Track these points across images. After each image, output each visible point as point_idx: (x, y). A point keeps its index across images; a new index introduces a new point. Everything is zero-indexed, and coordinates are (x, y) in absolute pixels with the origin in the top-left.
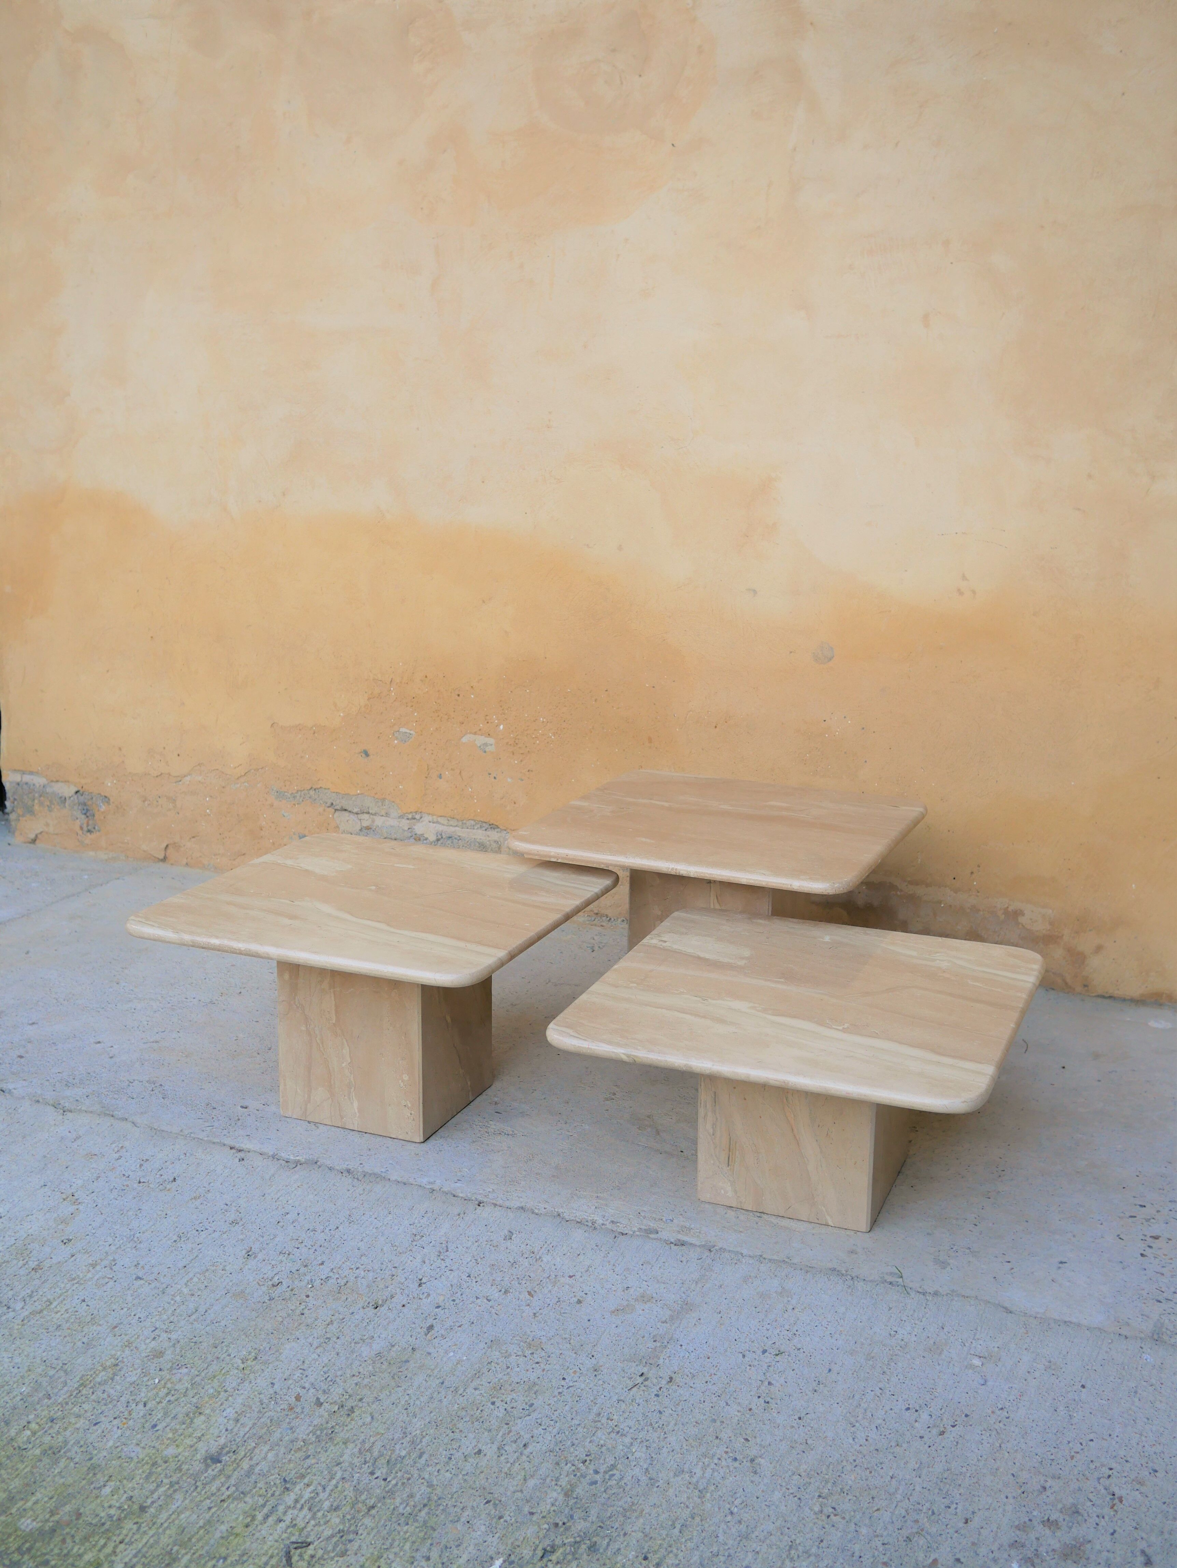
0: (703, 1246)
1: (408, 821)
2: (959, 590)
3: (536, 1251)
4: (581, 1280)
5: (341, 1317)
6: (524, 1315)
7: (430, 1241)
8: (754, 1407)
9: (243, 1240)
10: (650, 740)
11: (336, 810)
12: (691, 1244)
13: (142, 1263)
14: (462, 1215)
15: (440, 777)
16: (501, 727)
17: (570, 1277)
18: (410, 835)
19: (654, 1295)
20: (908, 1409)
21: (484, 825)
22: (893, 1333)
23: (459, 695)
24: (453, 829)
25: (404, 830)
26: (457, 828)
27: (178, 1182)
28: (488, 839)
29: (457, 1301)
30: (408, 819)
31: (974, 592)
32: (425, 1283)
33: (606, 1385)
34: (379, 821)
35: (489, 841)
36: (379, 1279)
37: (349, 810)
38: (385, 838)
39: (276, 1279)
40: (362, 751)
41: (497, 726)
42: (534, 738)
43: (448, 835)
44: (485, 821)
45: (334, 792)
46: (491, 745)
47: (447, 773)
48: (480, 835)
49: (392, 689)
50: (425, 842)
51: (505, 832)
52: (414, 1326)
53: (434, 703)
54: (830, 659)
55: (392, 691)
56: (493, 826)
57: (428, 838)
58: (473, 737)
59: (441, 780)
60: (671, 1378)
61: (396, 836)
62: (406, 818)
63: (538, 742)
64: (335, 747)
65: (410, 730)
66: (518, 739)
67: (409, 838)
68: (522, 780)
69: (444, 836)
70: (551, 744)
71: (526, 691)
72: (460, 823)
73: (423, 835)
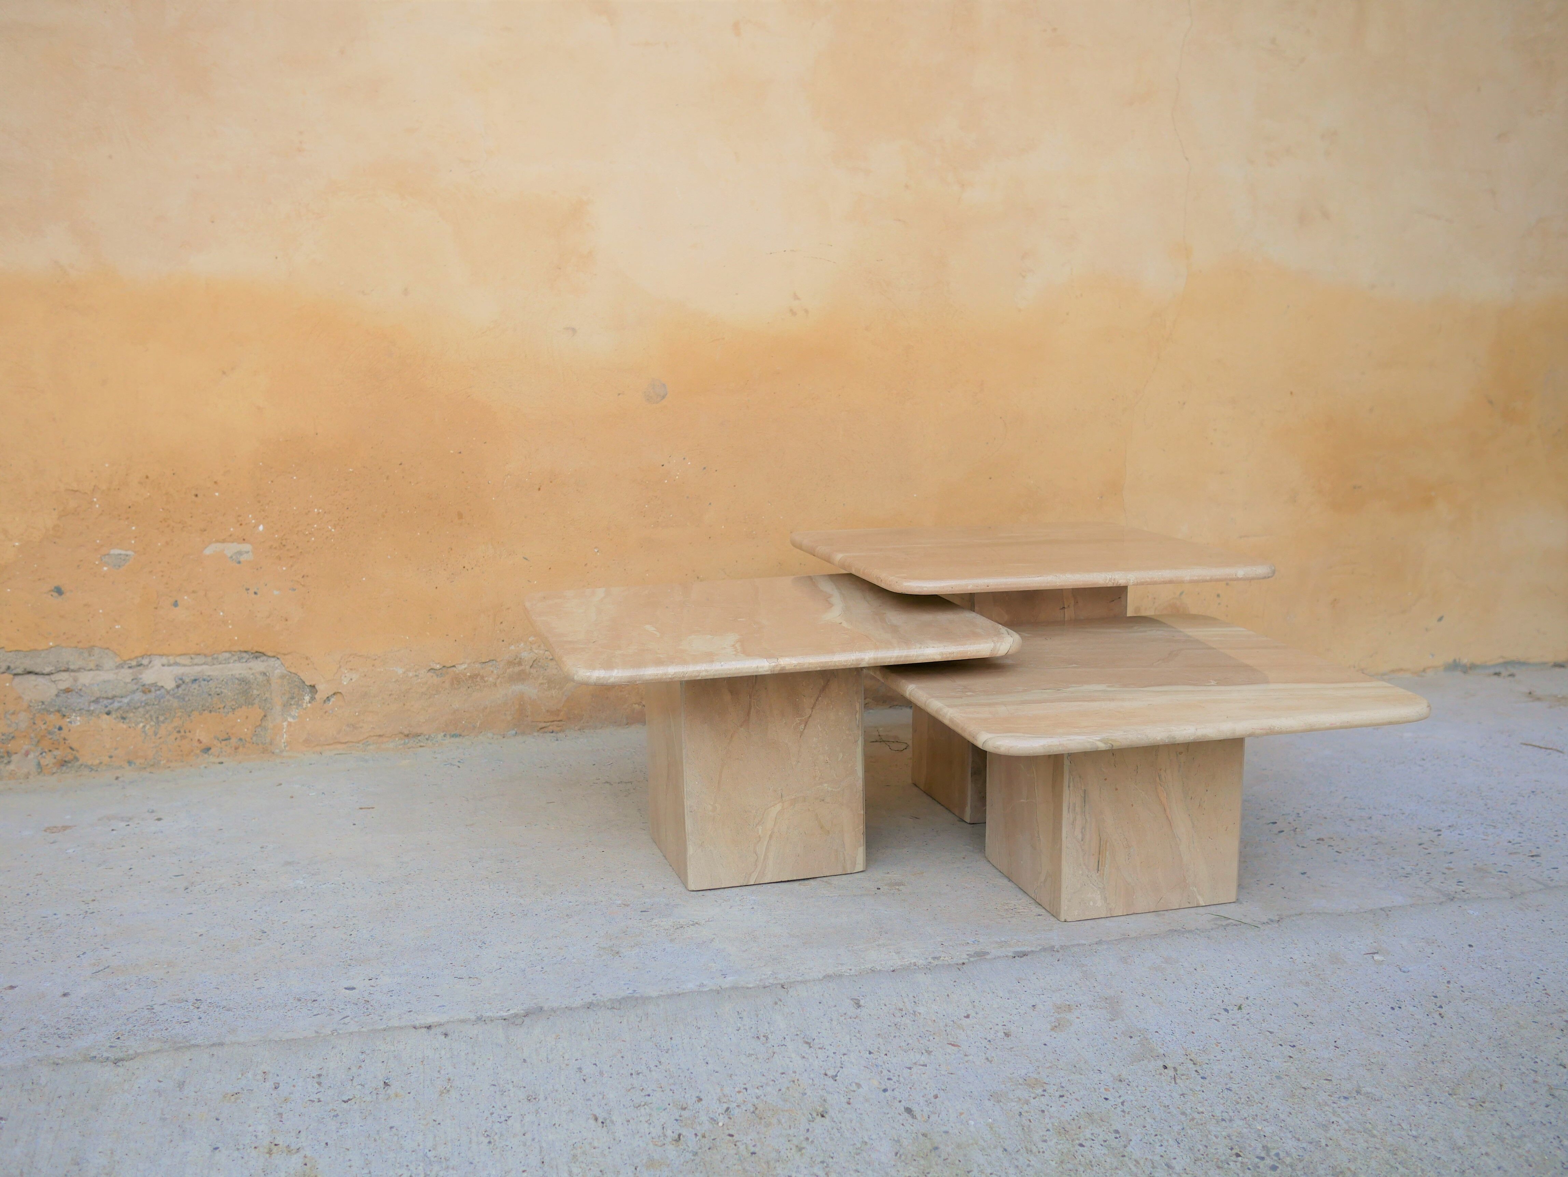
0: (1044, 950)
1: (131, 671)
2: (791, 310)
3: (901, 1007)
4: (980, 1016)
5: (801, 1138)
6: (978, 1064)
7: (781, 1037)
8: (1290, 1055)
9: (572, 1111)
10: (460, 516)
11: (15, 675)
12: (1032, 951)
14: (779, 1003)
15: (176, 604)
17: (967, 1017)
18: (135, 687)
19: (1068, 1003)
20: (1392, 1009)
21: (244, 655)
22: (1290, 960)
23: (196, 496)
24: (197, 669)
25: (126, 683)
26: (205, 667)
27: (395, 1084)
28: (251, 672)
29: (895, 1079)
30: (130, 667)
31: (806, 311)
32: (836, 1076)
33: (1150, 1089)
34: (85, 678)
35: (253, 674)
36: (784, 1090)
37: (37, 670)
38: (97, 699)
39: (669, 1133)
40: (53, 588)
41: (254, 527)
42: (307, 535)
43: (193, 678)
44: (246, 650)
45: (11, 652)
46: (247, 552)
47: (186, 597)
48: (238, 669)
49: (95, 500)
50: (158, 692)
51: (273, 659)
52: (889, 1116)
53: (161, 510)
54: (664, 397)
55: (96, 503)
56: (257, 654)
57: (162, 687)
58: (220, 546)
59: (177, 608)
60: (1191, 1060)
61: (114, 693)
62: (126, 666)
63: (313, 539)
64: (9, 590)
65: (126, 550)
66: (286, 539)
67: (134, 692)
68: (294, 590)
69: (187, 680)
70: (332, 539)
71: (292, 478)
72: (209, 659)
73: (155, 685)
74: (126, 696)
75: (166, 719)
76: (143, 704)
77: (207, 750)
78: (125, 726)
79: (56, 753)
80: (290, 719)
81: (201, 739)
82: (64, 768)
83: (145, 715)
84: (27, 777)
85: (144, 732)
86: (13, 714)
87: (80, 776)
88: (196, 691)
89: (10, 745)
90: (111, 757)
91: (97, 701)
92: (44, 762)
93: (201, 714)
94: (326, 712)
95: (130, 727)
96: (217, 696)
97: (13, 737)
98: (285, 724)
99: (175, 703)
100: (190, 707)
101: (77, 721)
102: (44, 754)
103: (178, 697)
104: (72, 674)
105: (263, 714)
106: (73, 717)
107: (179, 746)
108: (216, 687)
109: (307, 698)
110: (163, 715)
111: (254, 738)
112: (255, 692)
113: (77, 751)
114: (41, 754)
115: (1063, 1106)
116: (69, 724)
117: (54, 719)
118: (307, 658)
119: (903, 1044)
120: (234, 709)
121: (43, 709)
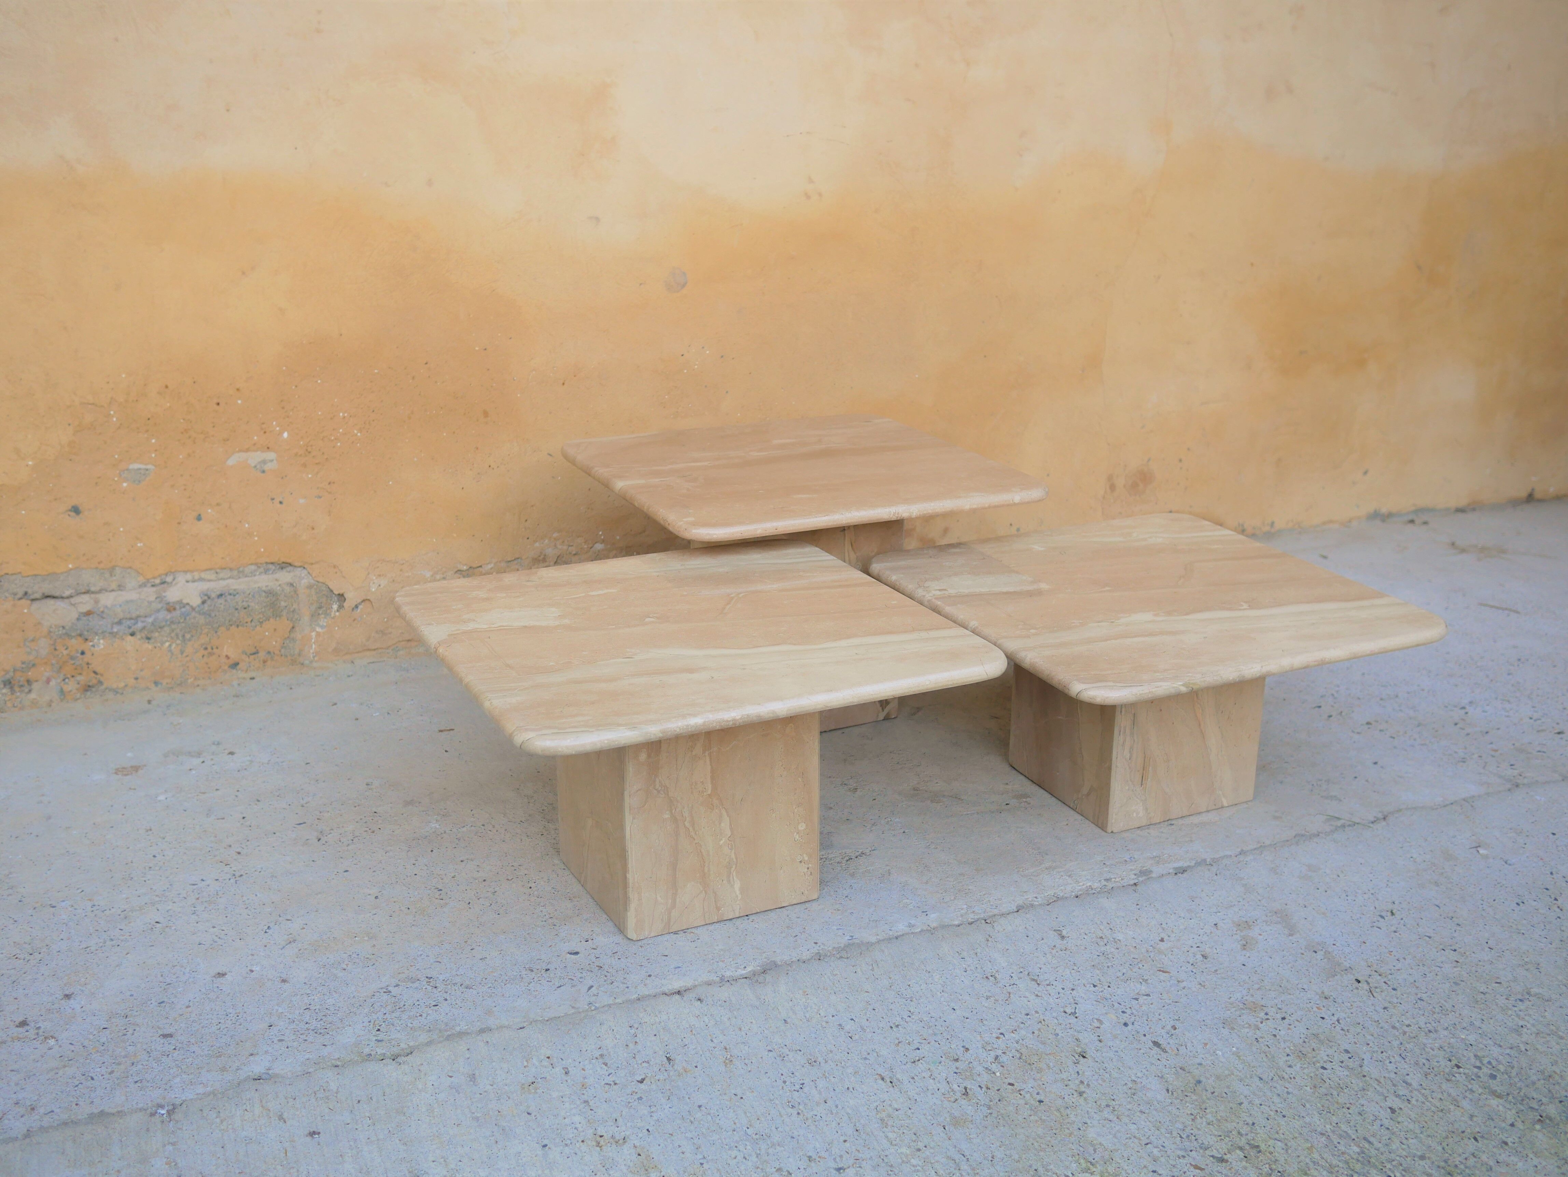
0: (1198, 864)
1: (154, 589)
2: (806, 194)
3: (1101, 935)
4: (1173, 939)
7: (1008, 976)
8: (1456, 959)
9: (857, 1073)
10: (486, 414)
11: (33, 600)
12: (1189, 867)
13: (811, 1154)
14: (990, 939)
16: (285, 435)
17: (1162, 941)
18: (160, 606)
19: (1244, 919)
20: (1518, 904)
21: (271, 566)
22: (1412, 859)
23: (218, 404)
24: (223, 583)
25: (150, 603)
26: (231, 581)
27: (677, 1058)
28: (278, 583)
29: (1128, 1011)
30: (153, 586)
31: (820, 195)
32: (1075, 1013)
33: (1355, 1004)
34: (107, 600)
35: (280, 585)
36: (1036, 1032)
37: (57, 594)
38: (120, 620)
39: (955, 1087)
40: (70, 508)
41: (279, 435)
42: (332, 440)
43: (218, 593)
44: (273, 561)
45: (28, 576)
46: (272, 461)
47: (209, 511)
48: (264, 581)
49: (112, 412)
50: (183, 610)
51: (299, 569)
52: (1142, 1051)
53: (182, 421)
54: (684, 285)
55: (113, 416)
56: (284, 565)
57: (188, 604)
58: (243, 455)
59: (201, 522)
60: (1375, 971)
61: (138, 613)
62: (149, 585)
63: (339, 444)
64: (23, 512)
65: (146, 464)
66: (311, 446)
67: (158, 611)
68: (320, 497)
69: (213, 595)
70: (357, 443)
71: (317, 382)
72: (235, 573)
73: (180, 602)
74: (150, 616)
75: (192, 636)
76: (168, 623)
77: (235, 665)
78: (150, 647)
79: (79, 678)
80: (318, 629)
81: (230, 654)
82: (89, 693)
83: (170, 633)
84: (50, 704)
85: (170, 651)
86: (33, 640)
87: (107, 700)
88: (222, 607)
89: (30, 673)
90: (136, 679)
91: (120, 623)
92: (66, 688)
93: (228, 629)
94: (354, 620)
95: (155, 647)
96: (244, 611)
98: (314, 634)
99: (202, 620)
100: (217, 623)
101: (101, 644)
102: (67, 680)
103: (204, 614)
104: (93, 596)
105: (291, 625)
106: (96, 641)
107: (207, 664)
108: (243, 601)
109: (335, 607)
110: (189, 632)
111: (283, 650)
112: (283, 604)
113: (102, 675)
114: (64, 680)
115: (1289, 1029)
116: (92, 648)
117: (75, 643)
118: (335, 567)
119: (1120, 974)
120: (261, 623)
121: (67, 634)
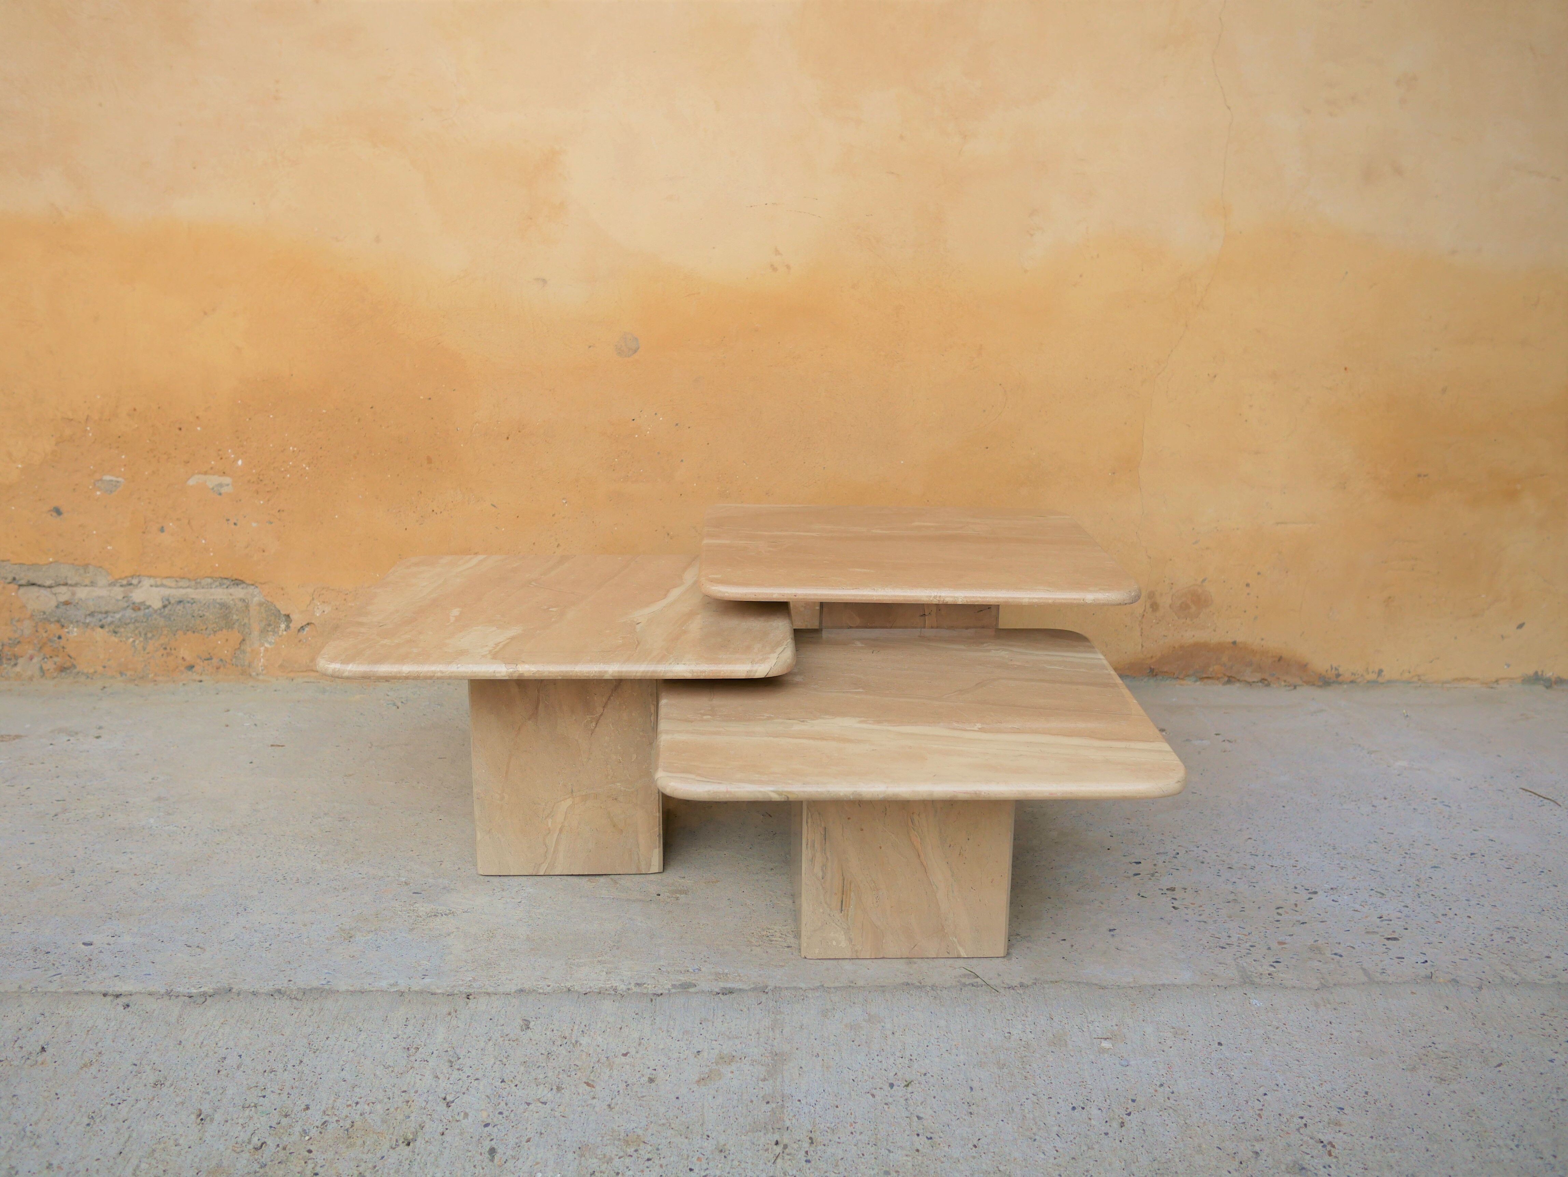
0: (754, 989)
1: (122, 589)
2: (772, 265)
3: (567, 1035)
4: (638, 1056)
5: (370, 1165)
6: (597, 1109)
7: (430, 1051)
8: (920, 1148)
9: (183, 1103)
10: (429, 460)
11: (20, 586)
12: (740, 990)
13: (55, 1163)
14: (453, 1014)
15: (162, 530)
17: (625, 1055)
18: (126, 605)
19: (734, 1053)
20: (1074, 1108)
21: (225, 581)
22: (1007, 1035)
23: (180, 429)
24: (183, 591)
25: (117, 600)
26: (189, 590)
27: (50, 1050)
28: (231, 598)
29: (506, 1113)
30: (122, 586)
31: (788, 267)
32: (453, 1102)
33: (743, 1165)
34: (82, 593)
35: (233, 600)
36: (392, 1110)
37: (40, 583)
38: (92, 612)
39: (255, 1140)
40: (52, 508)
41: (234, 462)
42: (282, 472)
43: (178, 600)
44: (226, 576)
45: (16, 564)
46: (228, 485)
47: (171, 524)
48: (220, 594)
49: (88, 428)
50: (147, 611)
51: (253, 587)
52: (469, 1154)
53: (148, 441)
54: (635, 351)
55: (89, 432)
56: (237, 581)
57: (150, 606)
58: (202, 478)
59: (163, 534)
60: (811, 1138)
61: (107, 608)
62: (118, 585)
63: (288, 476)
64: (13, 508)
65: (117, 477)
66: (263, 475)
67: (125, 609)
68: (271, 523)
69: (173, 601)
70: (306, 476)
71: (269, 416)
72: (193, 583)
73: (143, 603)
74: (118, 612)
75: (153, 636)
76: (133, 621)
77: (191, 667)
78: (116, 640)
79: (56, 659)
80: (267, 645)
81: (186, 657)
82: (63, 674)
83: (134, 631)
85: (134, 646)
86: (18, 621)
87: (78, 682)
88: (180, 612)
89: (16, 649)
90: (104, 667)
91: (92, 614)
92: (45, 667)
93: (185, 634)
94: (300, 641)
95: (121, 641)
96: (200, 618)
97: (19, 642)
98: (262, 649)
99: (162, 622)
100: (175, 626)
101: (74, 632)
102: (46, 660)
103: (165, 617)
104: (71, 588)
105: (241, 638)
106: (71, 628)
107: (166, 662)
108: (199, 610)
109: (283, 626)
110: (151, 632)
111: (234, 660)
112: (235, 617)
113: (75, 659)
114: (43, 659)
115: (642, 1171)
116: (67, 635)
117: (53, 627)
118: (282, 589)
119: (542, 1077)
120: (215, 632)
121: (45, 619)
